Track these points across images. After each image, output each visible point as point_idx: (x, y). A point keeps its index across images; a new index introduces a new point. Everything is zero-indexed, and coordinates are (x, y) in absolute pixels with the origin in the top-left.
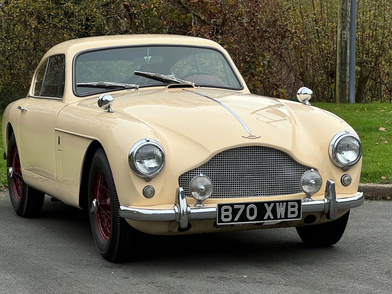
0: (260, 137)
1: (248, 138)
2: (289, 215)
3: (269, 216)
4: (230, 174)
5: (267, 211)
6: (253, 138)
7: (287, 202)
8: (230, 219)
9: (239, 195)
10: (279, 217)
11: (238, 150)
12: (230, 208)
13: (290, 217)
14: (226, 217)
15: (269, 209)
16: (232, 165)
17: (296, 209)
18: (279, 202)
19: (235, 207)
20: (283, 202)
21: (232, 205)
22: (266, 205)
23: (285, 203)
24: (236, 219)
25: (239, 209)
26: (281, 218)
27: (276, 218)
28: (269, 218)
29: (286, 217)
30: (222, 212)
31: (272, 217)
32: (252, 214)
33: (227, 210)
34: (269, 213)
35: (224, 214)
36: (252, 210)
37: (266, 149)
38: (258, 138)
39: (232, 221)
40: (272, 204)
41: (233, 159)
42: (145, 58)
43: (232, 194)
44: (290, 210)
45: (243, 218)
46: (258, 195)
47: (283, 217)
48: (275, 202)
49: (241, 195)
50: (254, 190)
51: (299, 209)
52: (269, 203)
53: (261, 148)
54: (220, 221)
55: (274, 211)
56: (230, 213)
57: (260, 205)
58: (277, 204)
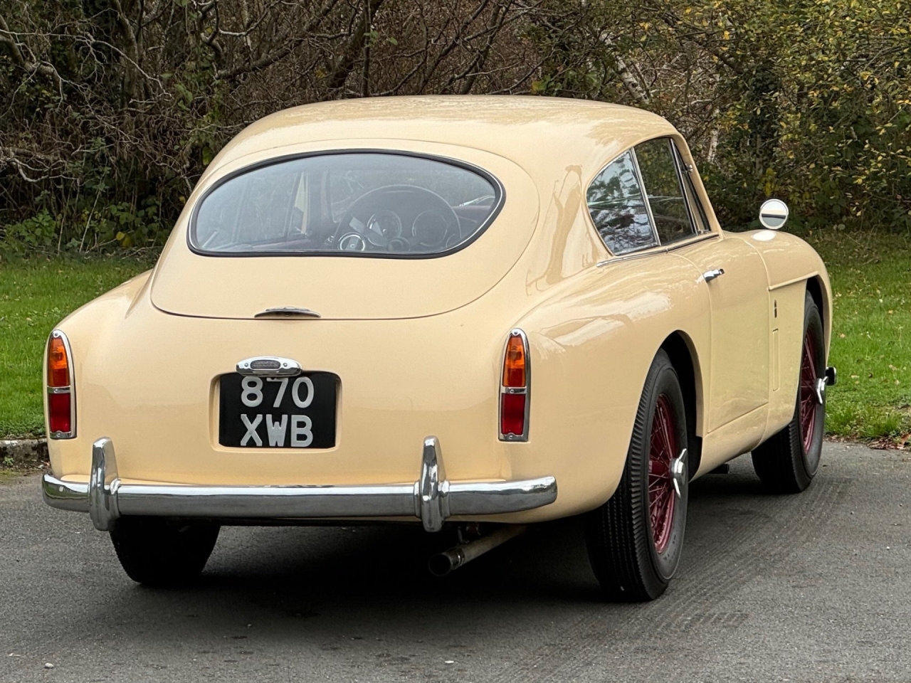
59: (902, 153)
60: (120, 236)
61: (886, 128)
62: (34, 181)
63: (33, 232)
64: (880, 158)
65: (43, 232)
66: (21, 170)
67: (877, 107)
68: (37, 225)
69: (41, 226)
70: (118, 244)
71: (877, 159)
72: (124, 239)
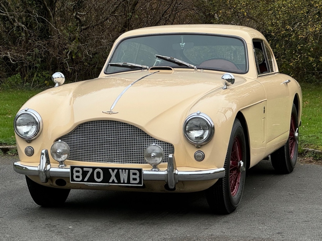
0: (117, 113)
1: (105, 113)
2: (132, 181)
3: (113, 180)
4: (91, 142)
5: (111, 176)
6: (109, 114)
7: (129, 169)
8: (81, 179)
9: (99, 160)
10: (122, 181)
11: (98, 122)
12: (80, 170)
13: (132, 183)
14: (78, 177)
15: (113, 174)
16: (93, 135)
17: (137, 177)
18: (122, 169)
19: (85, 169)
20: (125, 169)
21: (82, 168)
22: (110, 170)
23: (127, 171)
24: (86, 179)
25: (88, 172)
26: (124, 183)
27: (119, 182)
28: (113, 182)
29: (129, 182)
30: (74, 172)
31: (116, 181)
32: (99, 177)
33: (78, 172)
34: (113, 178)
35: (75, 174)
36: (98, 174)
37: (119, 123)
38: (114, 113)
39: (82, 181)
40: (116, 171)
41: (94, 130)
42: (181, 44)
43: (93, 159)
44: (132, 176)
45: (91, 179)
46: (115, 161)
47: (126, 182)
48: (118, 169)
49: (101, 160)
50: (111, 158)
51: (140, 177)
52: (113, 169)
53: (116, 122)
54: (73, 180)
55: (118, 176)
56: (80, 174)
57: (105, 170)
58: (120, 170)
59: (306, 55)
60: (46, 82)
61: (301, 46)
62: (15, 63)
63: (14, 80)
64: (299, 57)
65: (17, 80)
66: (11, 59)
67: (293, 38)
68: (15, 78)
69: (17, 78)
70: (46, 84)
71: (297, 57)
72: (47, 83)
